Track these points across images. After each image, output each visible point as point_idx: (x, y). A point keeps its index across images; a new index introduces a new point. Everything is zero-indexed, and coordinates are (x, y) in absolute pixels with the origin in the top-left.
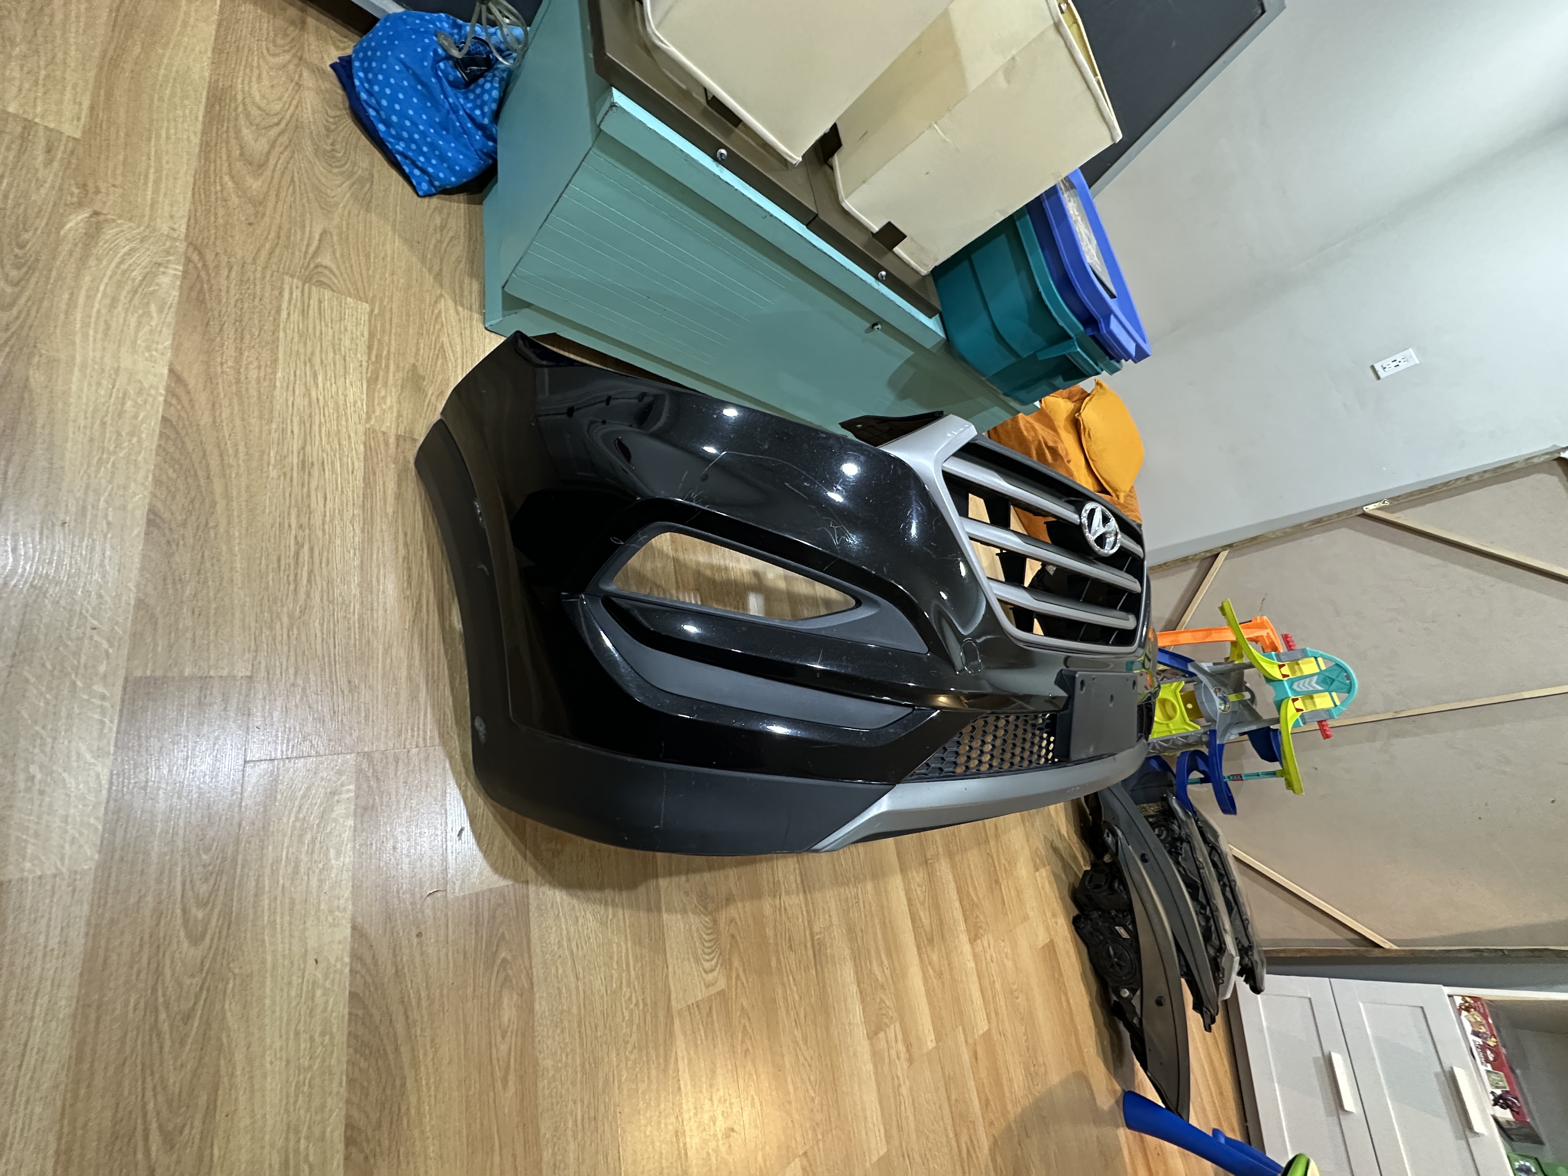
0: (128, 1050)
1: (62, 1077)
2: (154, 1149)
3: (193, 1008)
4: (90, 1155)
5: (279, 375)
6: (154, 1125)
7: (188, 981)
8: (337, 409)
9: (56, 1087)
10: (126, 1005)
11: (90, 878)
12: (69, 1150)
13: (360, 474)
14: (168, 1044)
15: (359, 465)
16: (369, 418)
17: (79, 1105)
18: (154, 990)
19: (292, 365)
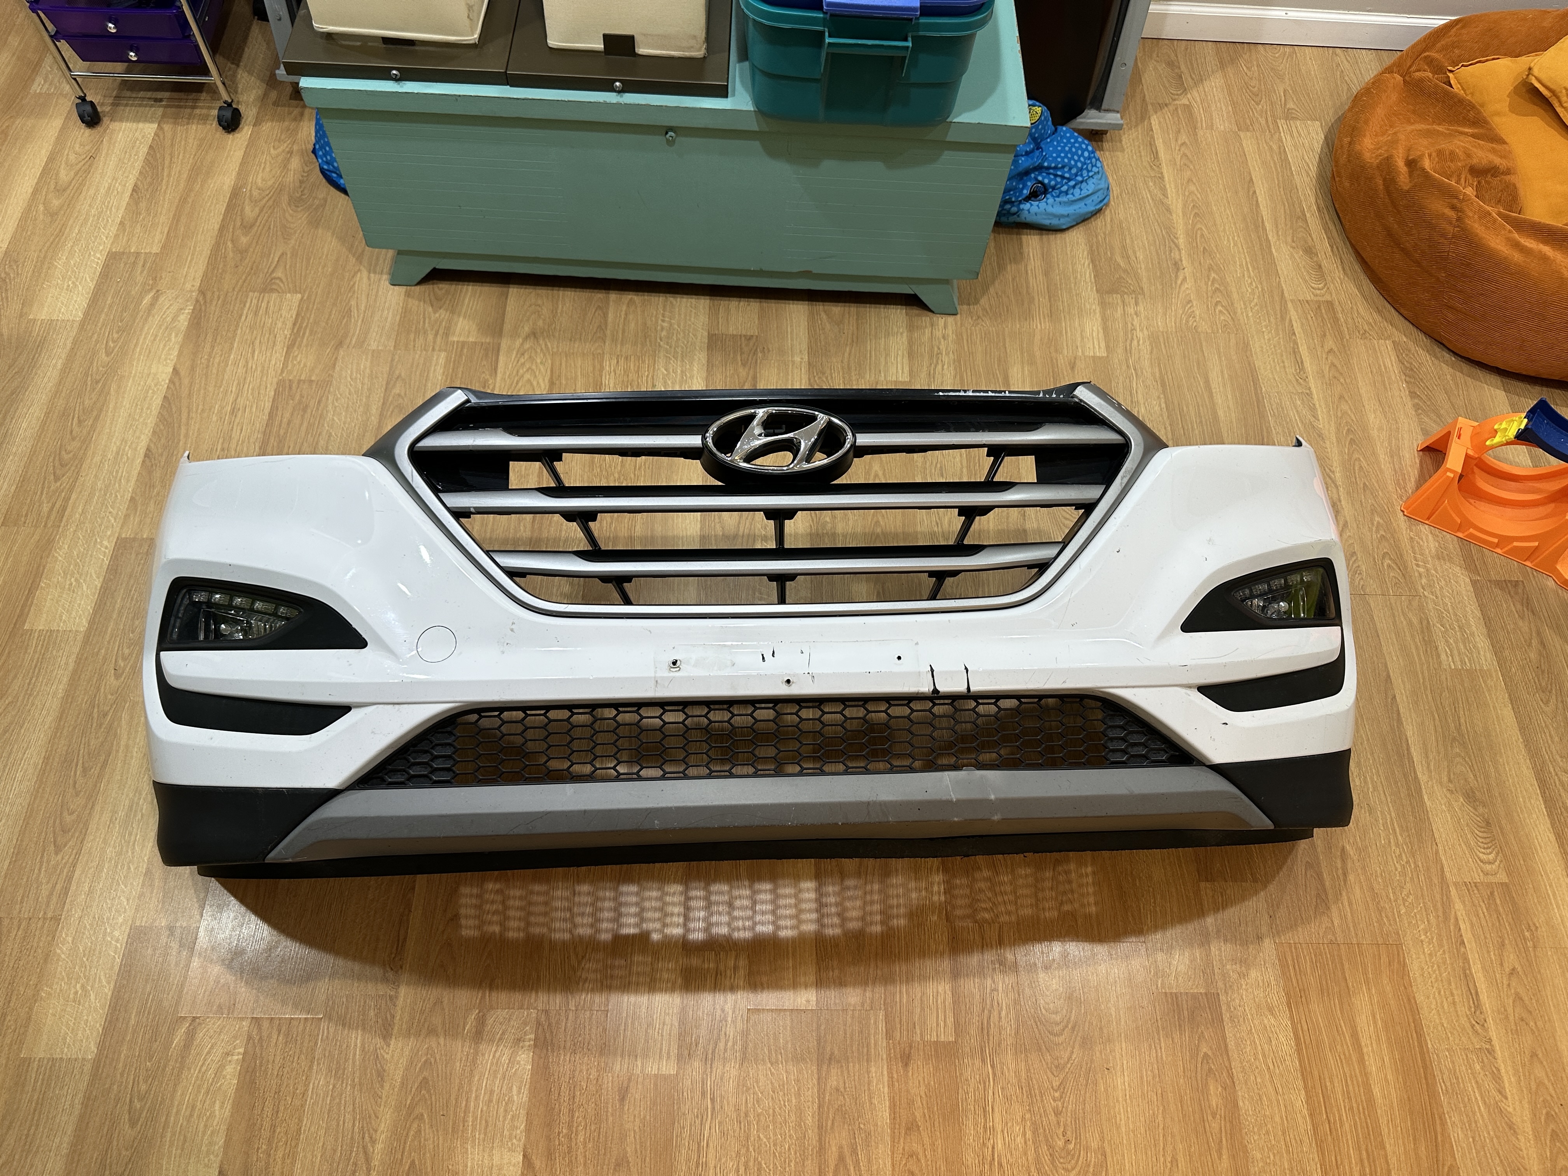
0: (79, 721)
1: (53, 725)
2: (78, 773)
3: (109, 711)
4: (55, 764)
5: (232, 357)
6: (81, 762)
7: (109, 697)
8: (262, 372)
9: (50, 728)
10: (83, 700)
11: (82, 636)
12: (48, 758)
13: (267, 411)
14: (95, 725)
15: (268, 405)
16: (282, 372)
17: (56, 740)
18: (95, 696)
19: (241, 349)
